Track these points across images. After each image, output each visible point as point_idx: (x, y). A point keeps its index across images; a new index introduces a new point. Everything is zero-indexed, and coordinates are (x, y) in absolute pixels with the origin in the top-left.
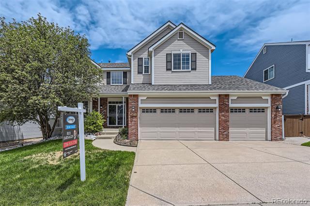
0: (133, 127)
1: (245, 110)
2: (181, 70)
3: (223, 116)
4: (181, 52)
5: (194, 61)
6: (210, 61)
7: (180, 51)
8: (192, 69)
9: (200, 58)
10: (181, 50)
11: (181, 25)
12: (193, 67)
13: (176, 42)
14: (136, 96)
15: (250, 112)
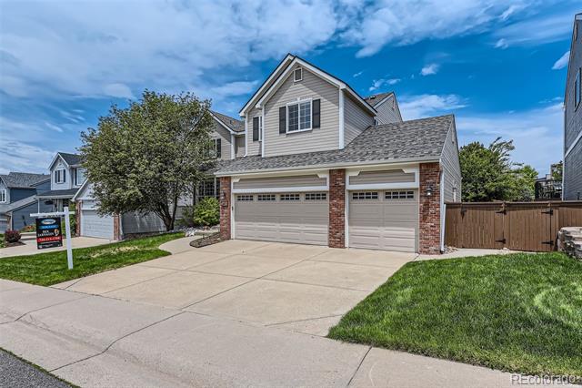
0: (224, 221)
1: (376, 194)
2: (299, 130)
3: (334, 205)
4: (299, 101)
5: (317, 114)
6: (341, 110)
7: (296, 100)
8: (313, 127)
9: (326, 106)
10: (299, 99)
11: (297, 60)
12: (316, 124)
13: (293, 87)
14: (228, 179)
15: (387, 197)
